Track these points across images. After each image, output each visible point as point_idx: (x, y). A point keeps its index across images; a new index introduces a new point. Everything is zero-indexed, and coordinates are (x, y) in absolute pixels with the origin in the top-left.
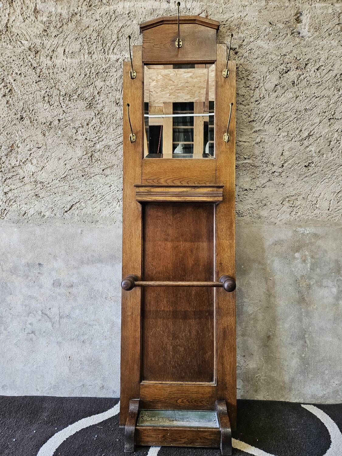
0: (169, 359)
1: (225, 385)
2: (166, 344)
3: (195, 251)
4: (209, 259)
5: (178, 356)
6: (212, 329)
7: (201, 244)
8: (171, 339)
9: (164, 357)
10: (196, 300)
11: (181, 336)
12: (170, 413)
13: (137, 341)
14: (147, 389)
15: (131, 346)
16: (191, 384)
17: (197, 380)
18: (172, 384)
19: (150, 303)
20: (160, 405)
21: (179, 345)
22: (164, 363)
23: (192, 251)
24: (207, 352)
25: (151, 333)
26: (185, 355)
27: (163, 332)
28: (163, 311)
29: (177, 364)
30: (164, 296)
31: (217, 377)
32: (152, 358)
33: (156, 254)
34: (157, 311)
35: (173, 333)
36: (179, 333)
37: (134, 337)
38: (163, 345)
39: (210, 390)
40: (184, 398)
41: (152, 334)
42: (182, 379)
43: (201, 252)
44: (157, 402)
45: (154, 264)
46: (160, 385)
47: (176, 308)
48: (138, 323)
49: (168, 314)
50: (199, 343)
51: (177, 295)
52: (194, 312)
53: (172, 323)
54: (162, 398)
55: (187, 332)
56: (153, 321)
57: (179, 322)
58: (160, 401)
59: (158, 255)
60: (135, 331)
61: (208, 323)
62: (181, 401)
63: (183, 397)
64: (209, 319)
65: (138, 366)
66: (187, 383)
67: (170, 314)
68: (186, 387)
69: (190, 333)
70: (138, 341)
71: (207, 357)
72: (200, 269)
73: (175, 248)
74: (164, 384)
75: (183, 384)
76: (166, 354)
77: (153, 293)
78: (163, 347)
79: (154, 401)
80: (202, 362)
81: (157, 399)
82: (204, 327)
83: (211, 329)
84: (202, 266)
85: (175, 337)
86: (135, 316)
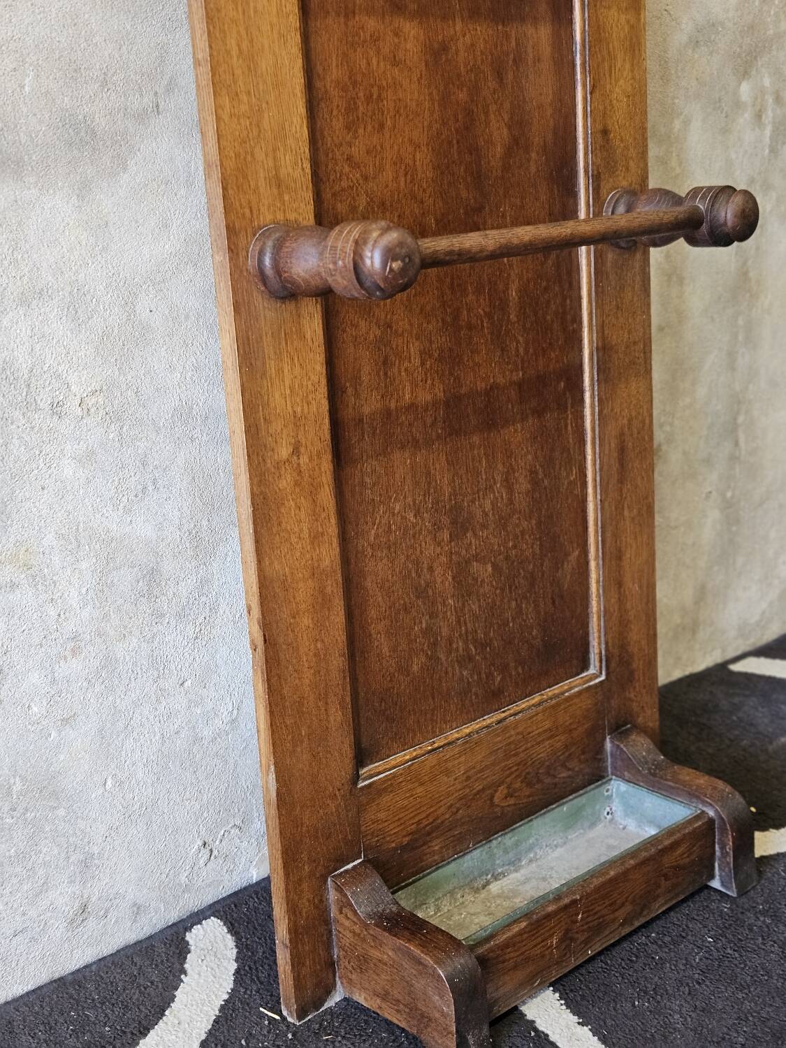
0: (445, 631)
1: (629, 664)
2: (431, 569)
3: (510, 76)
4: (560, 111)
5: (475, 607)
6: (580, 447)
7: (530, 31)
8: (446, 536)
9: (427, 632)
10: (524, 326)
11: (479, 513)
12: (474, 859)
13: (329, 590)
14: (386, 799)
15: (306, 621)
16: (529, 707)
17: (544, 683)
18: (469, 735)
19: (356, 379)
20: (436, 845)
21: (476, 557)
22: (431, 658)
23: (500, 75)
24: (567, 555)
25: (373, 532)
26: (498, 591)
27: (415, 516)
28: (412, 407)
29: (475, 641)
30: (407, 326)
31: (607, 643)
32: (385, 650)
33: (361, 94)
34: (388, 413)
35: (450, 510)
36: (473, 501)
37: (315, 573)
38: (420, 576)
39: (587, 702)
40: (513, 776)
41: (377, 536)
42: (494, 698)
43: (531, 77)
44: (428, 839)
45: (357, 151)
46: (432, 760)
47: (457, 378)
48: (327, 496)
49: (429, 421)
50: (539, 523)
51: (456, 317)
52: (520, 385)
53: (447, 459)
54: (442, 809)
55: (498, 485)
56: (374, 471)
57: (472, 447)
58: (437, 827)
59: (369, 98)
60: (316, 538)
61: (566, 426)
62: (506, 791)
63: (512, 773)
64: (569, 406)
65: (343, 708)
66: (514, 708)
67: (436, 419)
68: (516, 726)
69: (510, 489)
70: (334, 587)
71: (568, 577)
72: (533, 169)
73: (437, 53)
74: (441, 747)
75: (505, 718)
76: (432, 615)
77: (362, 324)
78: (421, 586)
79: (416, 840)
80: (554, 602)
81: (427, 825)
82: (553, 450)
83: (577, 451)
84: (538, 153)
85: (460, 525)
86: (311, 459)
